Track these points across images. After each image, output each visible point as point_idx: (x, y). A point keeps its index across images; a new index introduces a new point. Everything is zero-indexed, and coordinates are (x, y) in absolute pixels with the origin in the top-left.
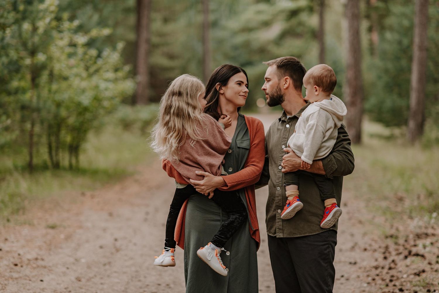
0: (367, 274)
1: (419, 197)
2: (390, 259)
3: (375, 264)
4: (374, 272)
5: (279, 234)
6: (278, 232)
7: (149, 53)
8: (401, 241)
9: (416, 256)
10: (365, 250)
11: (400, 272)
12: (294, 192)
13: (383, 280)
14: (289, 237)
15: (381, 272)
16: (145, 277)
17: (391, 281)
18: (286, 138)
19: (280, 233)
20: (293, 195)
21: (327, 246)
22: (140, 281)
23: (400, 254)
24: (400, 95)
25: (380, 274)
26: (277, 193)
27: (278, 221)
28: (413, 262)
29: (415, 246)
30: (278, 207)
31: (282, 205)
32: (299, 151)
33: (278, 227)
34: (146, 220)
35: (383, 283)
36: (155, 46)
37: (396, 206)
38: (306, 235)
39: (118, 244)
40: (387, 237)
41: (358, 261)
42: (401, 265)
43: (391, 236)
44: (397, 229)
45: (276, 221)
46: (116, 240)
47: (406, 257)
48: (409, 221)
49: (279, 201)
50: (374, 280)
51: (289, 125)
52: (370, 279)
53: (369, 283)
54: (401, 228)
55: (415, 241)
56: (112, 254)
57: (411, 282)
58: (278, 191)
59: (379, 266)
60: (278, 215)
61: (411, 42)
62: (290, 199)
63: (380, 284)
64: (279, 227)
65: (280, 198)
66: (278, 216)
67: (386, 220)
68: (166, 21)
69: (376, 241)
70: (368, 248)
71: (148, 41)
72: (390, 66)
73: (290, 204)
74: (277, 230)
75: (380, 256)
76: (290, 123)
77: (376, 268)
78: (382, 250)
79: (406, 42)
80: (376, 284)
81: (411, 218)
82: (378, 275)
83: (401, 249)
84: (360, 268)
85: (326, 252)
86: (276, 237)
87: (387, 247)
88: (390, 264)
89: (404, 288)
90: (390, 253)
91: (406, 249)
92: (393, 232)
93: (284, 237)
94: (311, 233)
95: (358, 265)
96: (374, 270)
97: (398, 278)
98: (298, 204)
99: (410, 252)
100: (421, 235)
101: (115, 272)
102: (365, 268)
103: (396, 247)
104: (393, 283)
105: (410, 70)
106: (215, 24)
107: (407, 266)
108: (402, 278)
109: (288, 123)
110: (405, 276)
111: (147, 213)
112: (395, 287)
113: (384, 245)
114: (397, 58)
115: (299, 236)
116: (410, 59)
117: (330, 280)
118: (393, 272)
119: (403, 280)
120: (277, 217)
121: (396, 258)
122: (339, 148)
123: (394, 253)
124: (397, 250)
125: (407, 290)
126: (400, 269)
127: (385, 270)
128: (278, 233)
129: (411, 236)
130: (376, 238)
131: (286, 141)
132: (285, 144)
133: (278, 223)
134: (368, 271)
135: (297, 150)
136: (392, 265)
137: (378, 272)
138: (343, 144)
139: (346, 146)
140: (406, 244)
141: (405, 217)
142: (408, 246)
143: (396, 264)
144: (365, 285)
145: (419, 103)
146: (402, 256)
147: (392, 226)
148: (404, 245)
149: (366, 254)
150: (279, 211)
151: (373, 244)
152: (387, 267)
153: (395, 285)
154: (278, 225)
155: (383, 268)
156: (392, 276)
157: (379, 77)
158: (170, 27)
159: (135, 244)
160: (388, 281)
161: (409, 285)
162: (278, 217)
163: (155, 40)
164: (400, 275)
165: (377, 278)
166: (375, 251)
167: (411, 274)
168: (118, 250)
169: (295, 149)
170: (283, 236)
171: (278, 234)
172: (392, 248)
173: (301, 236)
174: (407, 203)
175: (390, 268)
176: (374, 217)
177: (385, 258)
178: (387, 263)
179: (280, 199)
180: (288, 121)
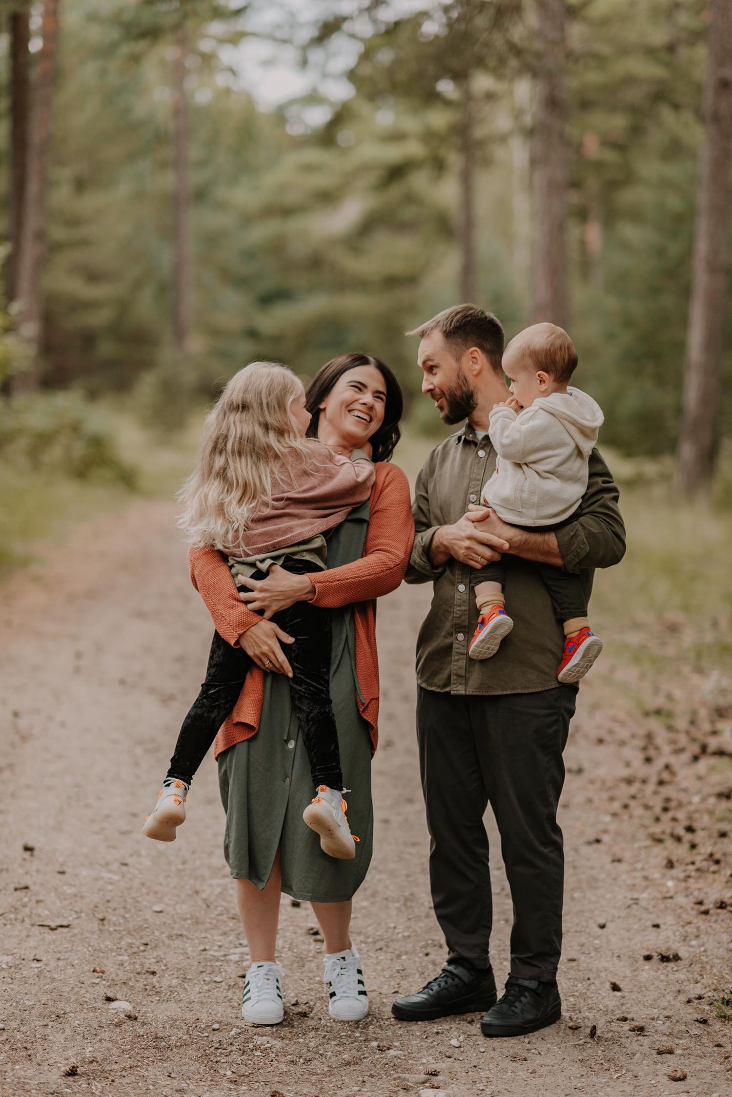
0: (610, 794)
1: (715, 624)
2: (659, 764)
3: (625, 773)
4: (624, 791)
5: (457, 686)
6: (455, 682)
7: (42, 264)
8: (682, 723)
9: (717, 757)
10: (601, 741)
11: (685, 790)
12: (490, 595)
13: (647, 807)
14: (478, 693)
15: (640, 790)
16: (99, 798)
17: (666, 809)
18: (478, 480)
19: (460, 684)
20: (489, 603)
21: (555, 718)
22: (87, 806)
23: (680, 751)
24: (660, 380)
25: (639, 795)
26: (459, 597)
27: (456, 657)
28: (712, 769)
29: (714, 733)
30: (458, 628)
31: (467, 623)
32: (504, 507)
33: (455, 672)
34: (77, 670)
35: (648, 813)
36: (56, 248)
37: (663, 643)
38: (516, 692)
39: (23, 723)
40: (647, 714)
41: (586, 765)
42: (686, 775)
43: (658, 712)
44: (669, 697)
45: (453, 658)
46: (16, 714)
47: (696, 758)
48: (695, 679)
49: (462, 615)
50: (626, 807)
51: (485, 451)
52: (616, 806)
53: (614, 815)
54: (678, 694)
55: (712, 722)
56: (13, 745)
57: (711, 813)
58: (459, 593)
59: (635, 777)
60: (457, 646)
61: (688, 253)
62: (485, 611)
63: (641, 817)
64: (459, 672)
65: (463, 608)
66: (457, 648)
67: (643, 676)
68: (81, 185)
69: (622, 723)
70: (607, 738)
71: (40, 236)
72: (637, 308)
73: (483, 622)
74: (453, 677)
75: (636, 757)
76: (486, 448)
77: (629, 781)
78: (640, 743)
79: (675, 249)
80: (631, 817)
81: (700, 670)
82: (633, 797)
83: (683, 740)
84: (592, 782)
85: (551, 731)
86: (449, 693)
87: (649, 737)
88: (659, 773)
89: (695, 825)
90: (657, 748)
91: (694, 740)
92: (659, 702)
93: (468, 693)
94: (527, 688)
95: (586, 776)
96: (623, 786)
97: (680, 805)
98: (501, 620)
99: (704, 749)
100: (726, 709)
101: (28, 786)
102: (603, 782)
103: (672, 735)
104: (670, 814)
105: (684, 322)
106: (200, 195)
107: (700, 778)
108: (690, 803)
109: (482, 448)
110: (696, 799)
111: (79, 655)
112: (674, 824)
113: (642, 732)
114: (654, 291)
115: (500, 693)
116: (686, 292)
117: (551, 793)
118: (666, 791)
119: (692, 808)
120: (454, 650)
121: (673, 760)
122: (595, 507)
123: (666, 749)
124: (673, 742)
125: (703, 829)
126: (684, 784)
127: (651, 787)
128: (455, 684)
129: (703, 713)
130: (622, 716)
131: (478, 485)
132: (477, 492)
133: (455, 663)
134: (610, 789)
135: (500, 506)
136: (666, 776)
137: (633, 789)
138: (603, 497)
139: (610, 504)
140: (693, 731)
141: (686, 669)
142: (698, 735)
143: (673, 773)
144: (607, 818)
145: (706, 399)
146: (686, 757)
147: (656, 690)
148: (688, 733)
149: (602, 750)
150: (461, 637)
151: (617, 728)
152: (654, 779)
153: (674, 819)
154: (455, 667)
155: (644, 781)
156: (668, 800)
157: (610, 337)
158: (90, 202)
159: (63, 725)
160: (658, 809)
161: (706, 818)
162: (457, 650)
163: (58, 233)
164: (683, 797)
165: (632, 804)
166: (622, 743)
167: (710, 795)
168: (24, 739)
169: (495, 504)
170: (466, 691)
171: (455, 686)
172: (662, 737)
173: (505, 693)
174: (689, 638)
175: (661, 783)
176: (613, 669)
177: (648, 760)
178: (653, 772)
179: (465, 611)
180: (483, 443)
